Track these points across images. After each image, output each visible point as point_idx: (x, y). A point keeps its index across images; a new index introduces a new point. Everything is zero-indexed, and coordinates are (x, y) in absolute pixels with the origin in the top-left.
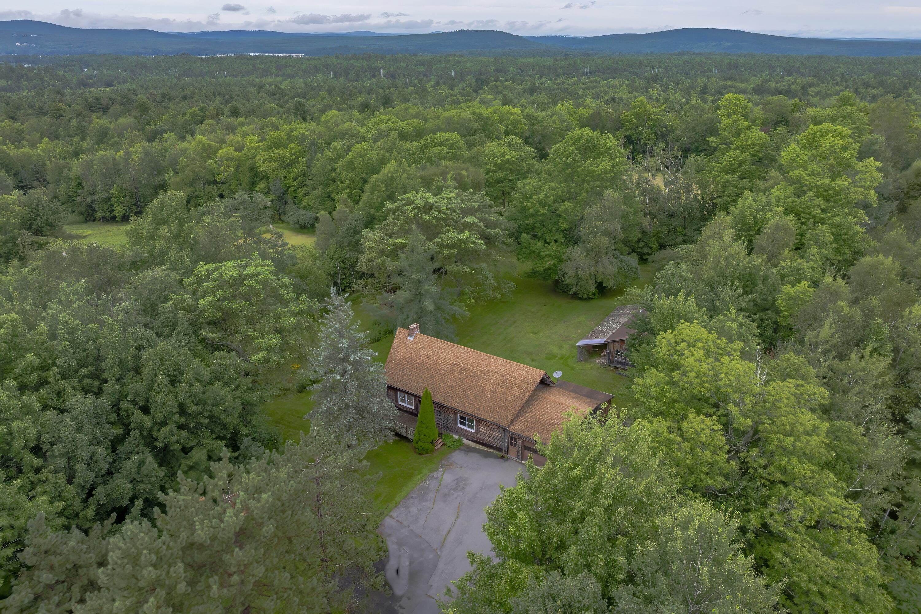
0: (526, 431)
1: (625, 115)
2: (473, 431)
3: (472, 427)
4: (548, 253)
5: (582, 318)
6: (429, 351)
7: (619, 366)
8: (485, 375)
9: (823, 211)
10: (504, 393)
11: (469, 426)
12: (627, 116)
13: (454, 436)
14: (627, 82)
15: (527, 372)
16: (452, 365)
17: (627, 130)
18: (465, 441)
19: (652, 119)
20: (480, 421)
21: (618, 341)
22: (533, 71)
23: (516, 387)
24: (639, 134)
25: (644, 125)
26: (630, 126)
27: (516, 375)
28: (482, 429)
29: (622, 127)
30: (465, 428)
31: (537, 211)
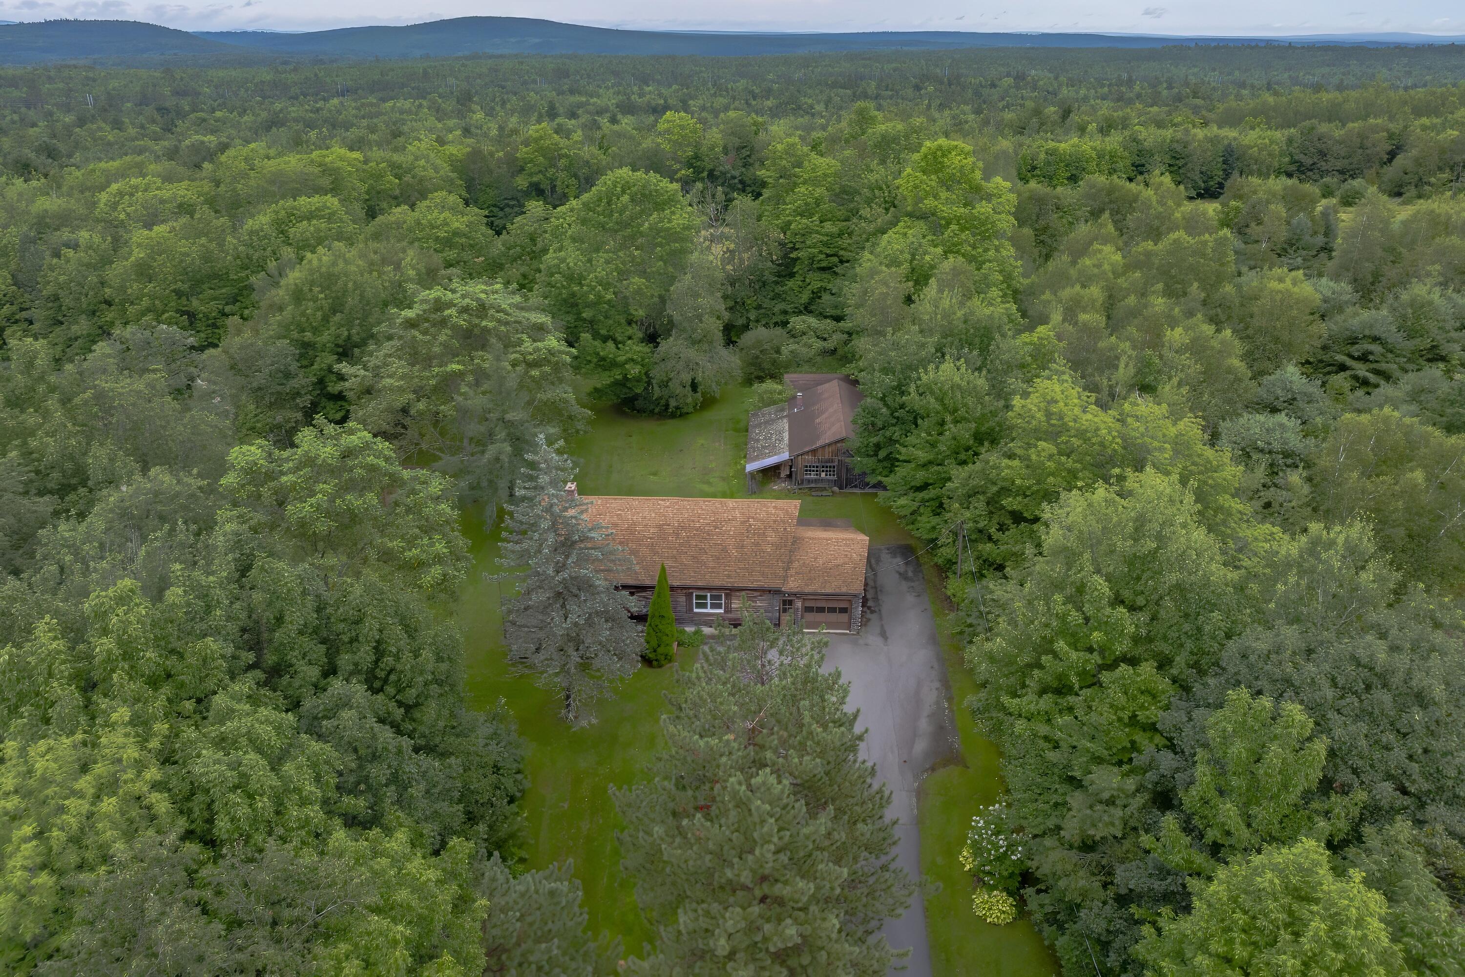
0: (807, 585)
1: (523, 152)
2: (722, 611)
3: (719, 606)
4: (629, 355)
5: (701, 441)
6: (612, 517)
7: (813, 485)
8: (716, 528)
9: (974, 247)
10: (757, 544)
11: (713, 606)
12: (526, 153)
13: (687, 629)
14: (425, 103)
15: (775, 507)
16: (660, 527)
17: (531, 175)
18: (707, 630)
19: (566, 156)
20: (731, 591)
21: (807, 453)
22: (247, 90)
23: (770, 532)
24: (552, 180)
25: (555, 166)
26: (536, 169)
27: (763, 515)
28: (736, 604)
29: (522, 169)
30: (709, 610)
31: (599, 297)
